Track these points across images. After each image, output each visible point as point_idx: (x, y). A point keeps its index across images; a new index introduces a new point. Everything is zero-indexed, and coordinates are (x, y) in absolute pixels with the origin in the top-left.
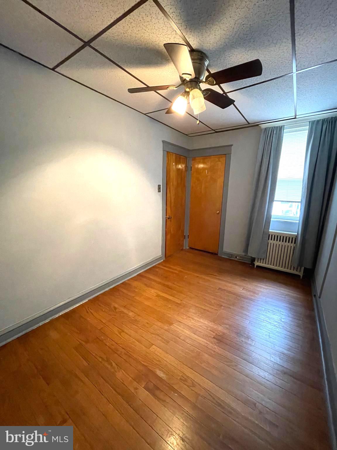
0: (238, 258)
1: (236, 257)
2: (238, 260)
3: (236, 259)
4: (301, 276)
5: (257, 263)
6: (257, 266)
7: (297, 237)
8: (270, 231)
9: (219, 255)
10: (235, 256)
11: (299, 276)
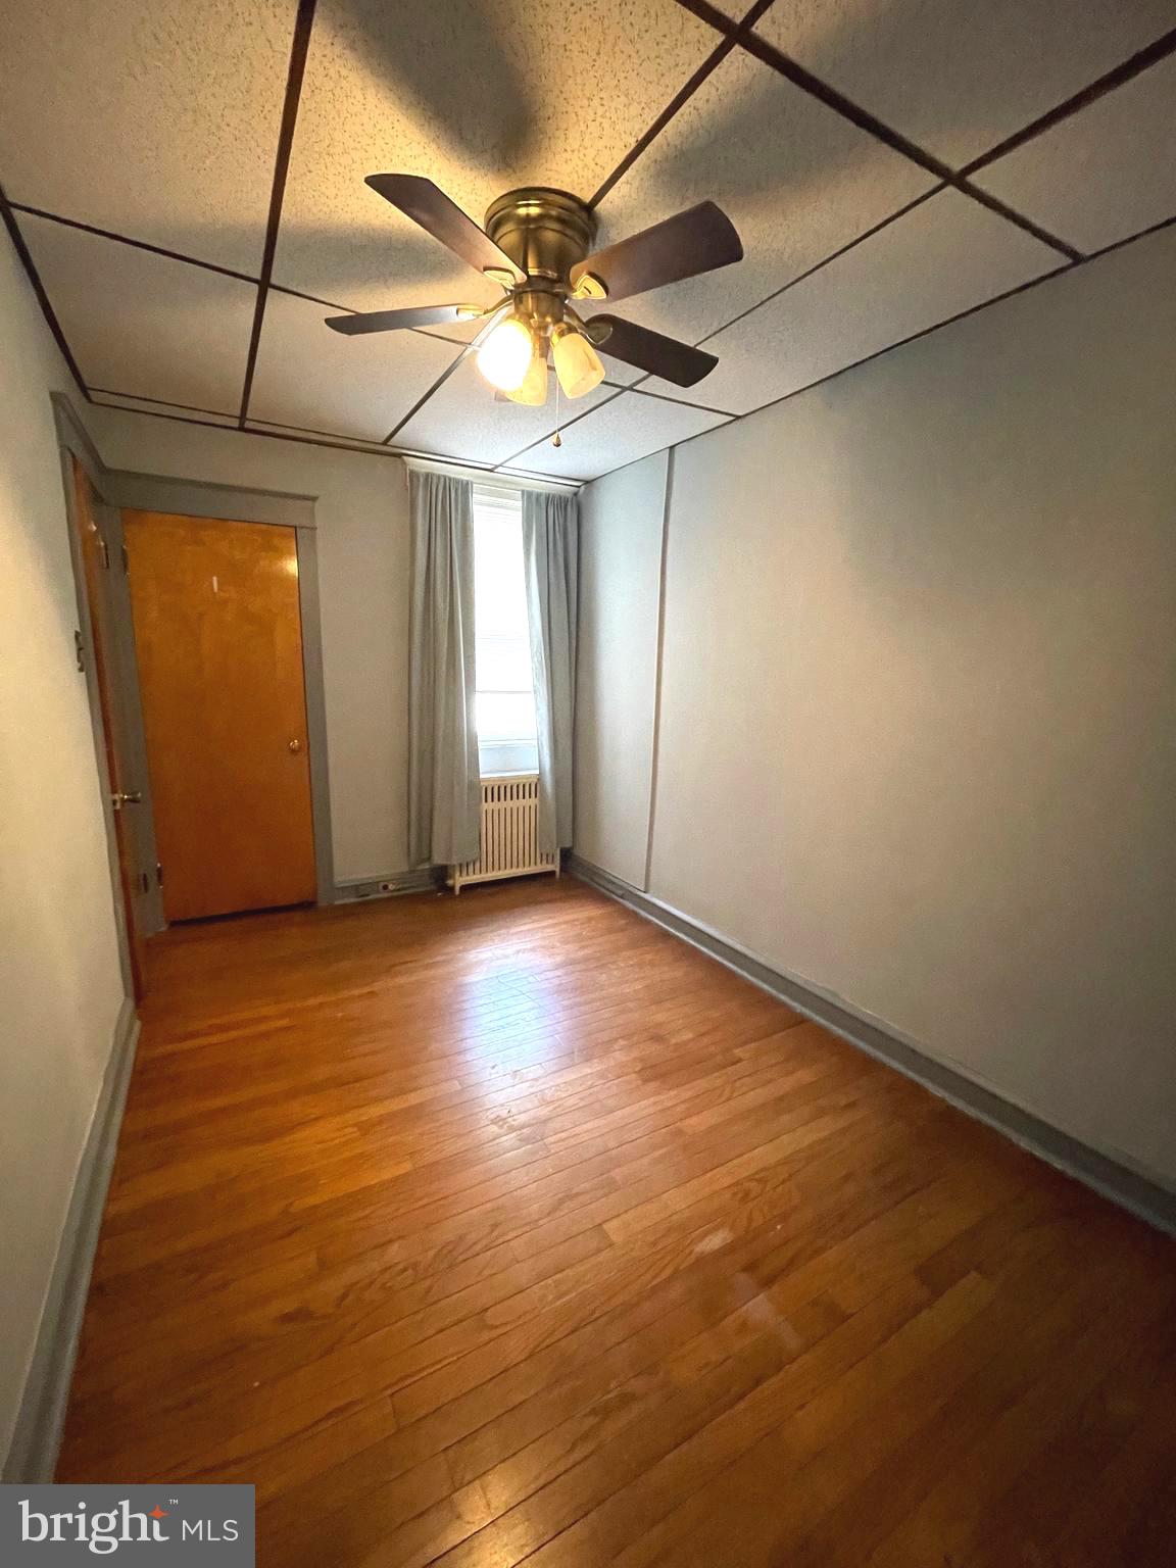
0: (391, 887)
1: (385, 887)
2: (395, 894)
3: (385, 895)
4: (558, 870)
5: (459, 880)
6: (464, 888)
7: (540, 778)
8: (481, 776)
9: (322, 903)
10: (382, 884)
11: (552, 873)
